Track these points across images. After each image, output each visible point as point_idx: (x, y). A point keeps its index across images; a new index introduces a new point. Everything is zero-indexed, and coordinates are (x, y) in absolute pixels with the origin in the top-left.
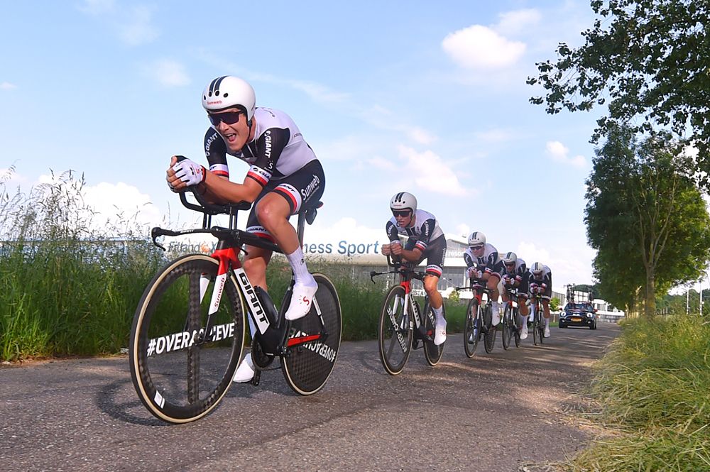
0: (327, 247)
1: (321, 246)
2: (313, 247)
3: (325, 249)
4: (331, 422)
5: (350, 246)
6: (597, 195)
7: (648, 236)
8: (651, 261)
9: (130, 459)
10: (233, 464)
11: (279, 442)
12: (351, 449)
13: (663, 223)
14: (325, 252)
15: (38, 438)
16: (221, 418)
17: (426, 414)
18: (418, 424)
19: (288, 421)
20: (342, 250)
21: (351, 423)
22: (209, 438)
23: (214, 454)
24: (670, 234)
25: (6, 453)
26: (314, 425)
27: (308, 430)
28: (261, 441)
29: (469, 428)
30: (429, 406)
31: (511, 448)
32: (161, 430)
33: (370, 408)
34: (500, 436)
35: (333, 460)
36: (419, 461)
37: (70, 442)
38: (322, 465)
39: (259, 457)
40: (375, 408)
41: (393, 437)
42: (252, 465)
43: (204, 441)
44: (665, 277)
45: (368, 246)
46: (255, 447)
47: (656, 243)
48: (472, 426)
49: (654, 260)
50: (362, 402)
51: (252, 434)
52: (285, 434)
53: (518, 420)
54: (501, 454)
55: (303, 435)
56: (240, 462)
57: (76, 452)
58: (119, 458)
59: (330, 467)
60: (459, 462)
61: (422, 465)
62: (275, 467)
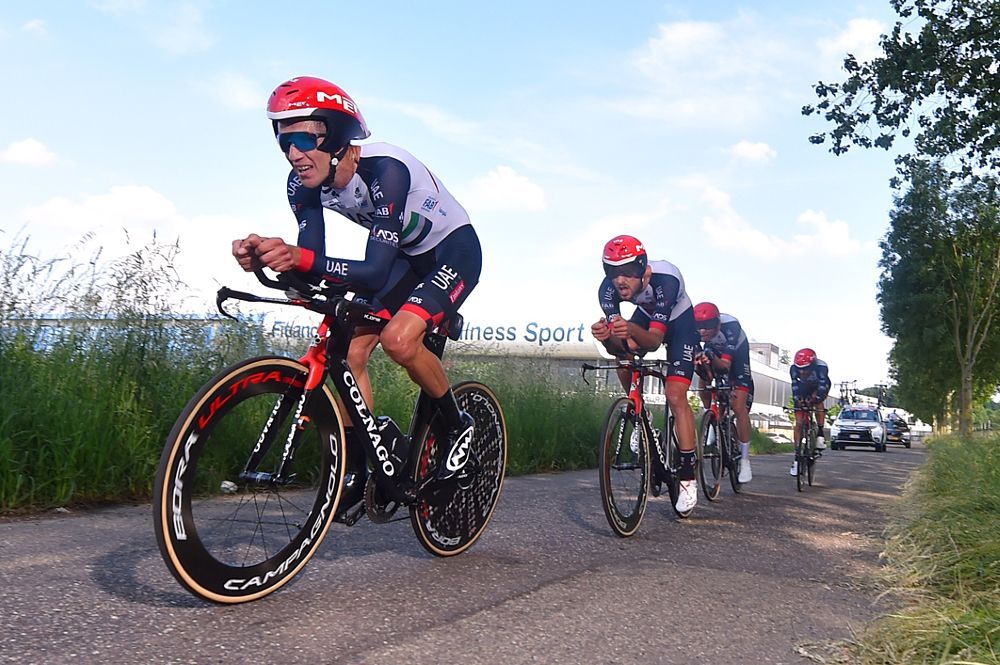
0: (509, 332)
1: (500, 330)
2: (489, 331)
3: (506, 334)
4: (540, 591)
5: (542, 330)
6: (895, 263)
7: (965, 321)
8: (968, 355)
9: (282, 645)
10: (420, 650)
11: (476, 620)
12: (573, 627)
13: (985, 302)
14: (505, 339)
15: (148, 619)
16: (391, 588)
17: (666, 578)
18: (657, 592)
19: (483, 590)
20: (531, 336)
21: (568, 592)
22: (382, 616)
23: (392, 636)
24: (993, 318)
25: (112, 641)
26: (520, 595)
27: (512, 602)
28: (452, 618)
29: (724, 596)
30: (669, 567)
31: (781, 622)
32: (313, 606)
33: (591, 571)
34: (766, 606)
35: (551, 642)
36: (664, 642)
37: (194, 624)
38: (538, 650)
39: (453, 640)
40: (598, 570)
41: (626, 610)
42: (446, 651)
43: (376, 620)
44: (987, 378)
45: (569, 331)
46: (444, 627)
47: (975, 331)
48: (728, 594)
49: (972, 355)
50: (579, 563)
51: (438, 609)
52: (481, 609)
53: (789, 585)
54: (770, 631)
55: (506, 609)
56: (430, 648)
57: (205, 637)
58: (267, 644)
59: (549, 652)
60: (716, 642)
61: (667, 647)
62: (476, 653)
